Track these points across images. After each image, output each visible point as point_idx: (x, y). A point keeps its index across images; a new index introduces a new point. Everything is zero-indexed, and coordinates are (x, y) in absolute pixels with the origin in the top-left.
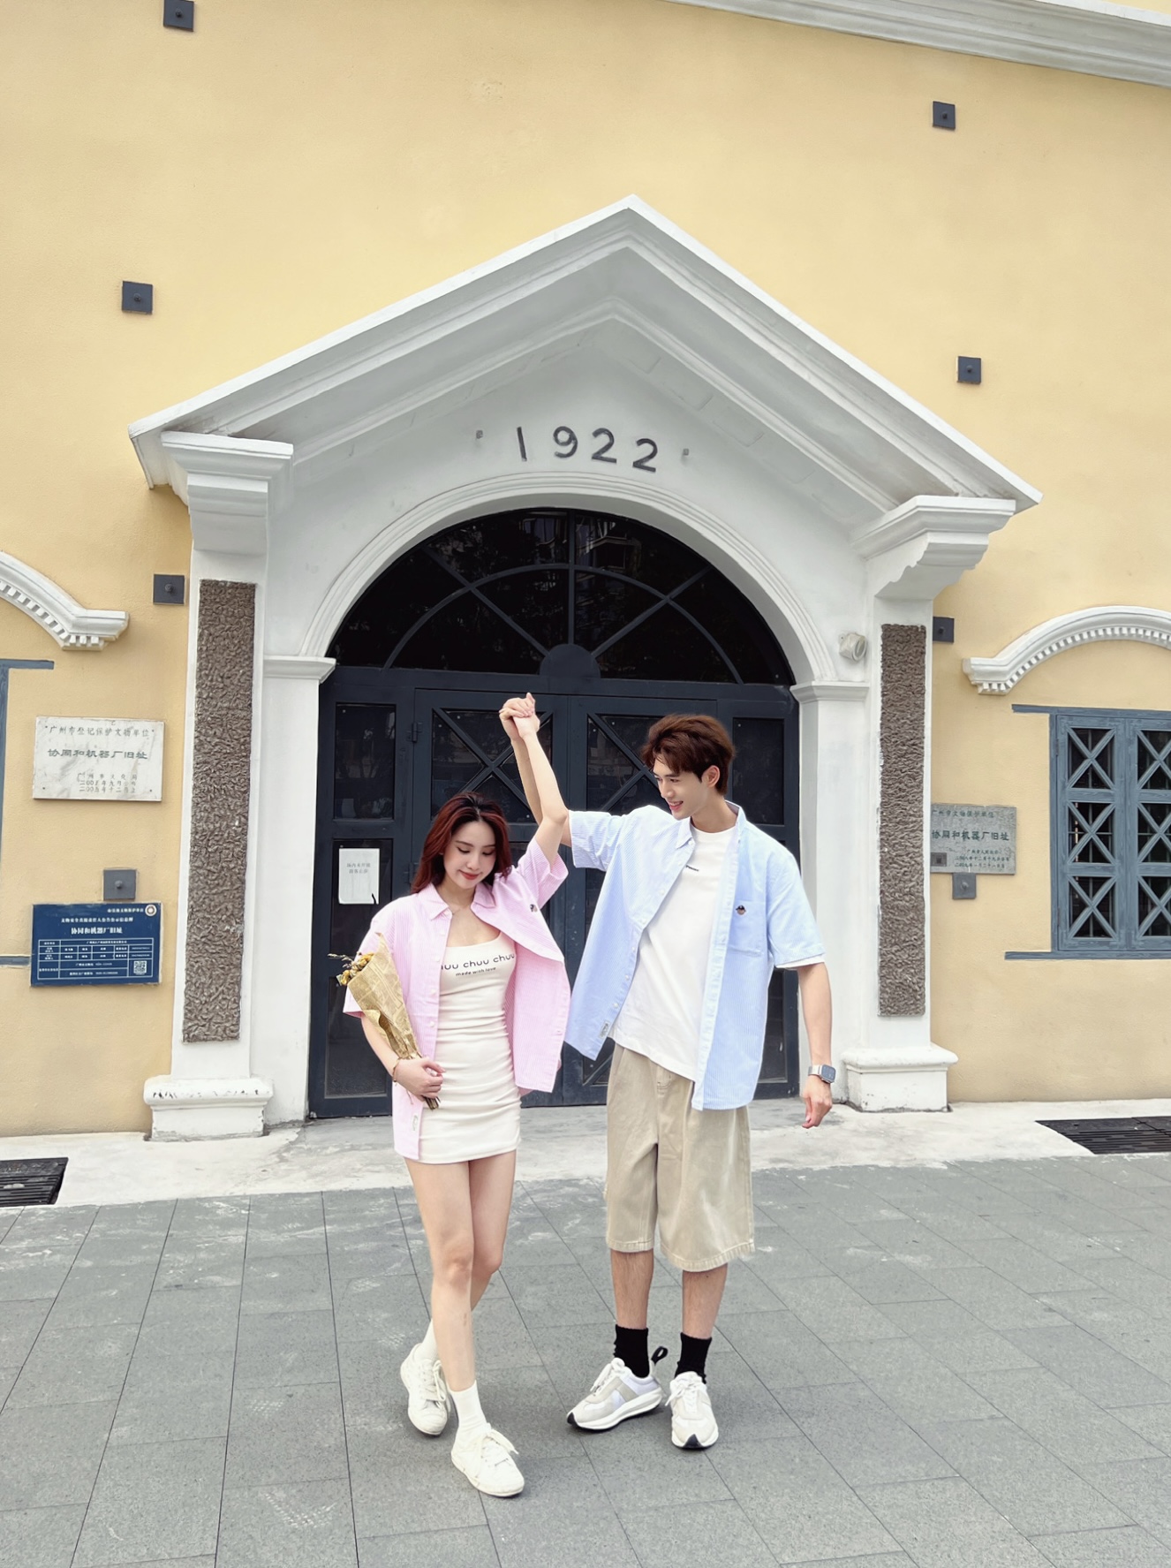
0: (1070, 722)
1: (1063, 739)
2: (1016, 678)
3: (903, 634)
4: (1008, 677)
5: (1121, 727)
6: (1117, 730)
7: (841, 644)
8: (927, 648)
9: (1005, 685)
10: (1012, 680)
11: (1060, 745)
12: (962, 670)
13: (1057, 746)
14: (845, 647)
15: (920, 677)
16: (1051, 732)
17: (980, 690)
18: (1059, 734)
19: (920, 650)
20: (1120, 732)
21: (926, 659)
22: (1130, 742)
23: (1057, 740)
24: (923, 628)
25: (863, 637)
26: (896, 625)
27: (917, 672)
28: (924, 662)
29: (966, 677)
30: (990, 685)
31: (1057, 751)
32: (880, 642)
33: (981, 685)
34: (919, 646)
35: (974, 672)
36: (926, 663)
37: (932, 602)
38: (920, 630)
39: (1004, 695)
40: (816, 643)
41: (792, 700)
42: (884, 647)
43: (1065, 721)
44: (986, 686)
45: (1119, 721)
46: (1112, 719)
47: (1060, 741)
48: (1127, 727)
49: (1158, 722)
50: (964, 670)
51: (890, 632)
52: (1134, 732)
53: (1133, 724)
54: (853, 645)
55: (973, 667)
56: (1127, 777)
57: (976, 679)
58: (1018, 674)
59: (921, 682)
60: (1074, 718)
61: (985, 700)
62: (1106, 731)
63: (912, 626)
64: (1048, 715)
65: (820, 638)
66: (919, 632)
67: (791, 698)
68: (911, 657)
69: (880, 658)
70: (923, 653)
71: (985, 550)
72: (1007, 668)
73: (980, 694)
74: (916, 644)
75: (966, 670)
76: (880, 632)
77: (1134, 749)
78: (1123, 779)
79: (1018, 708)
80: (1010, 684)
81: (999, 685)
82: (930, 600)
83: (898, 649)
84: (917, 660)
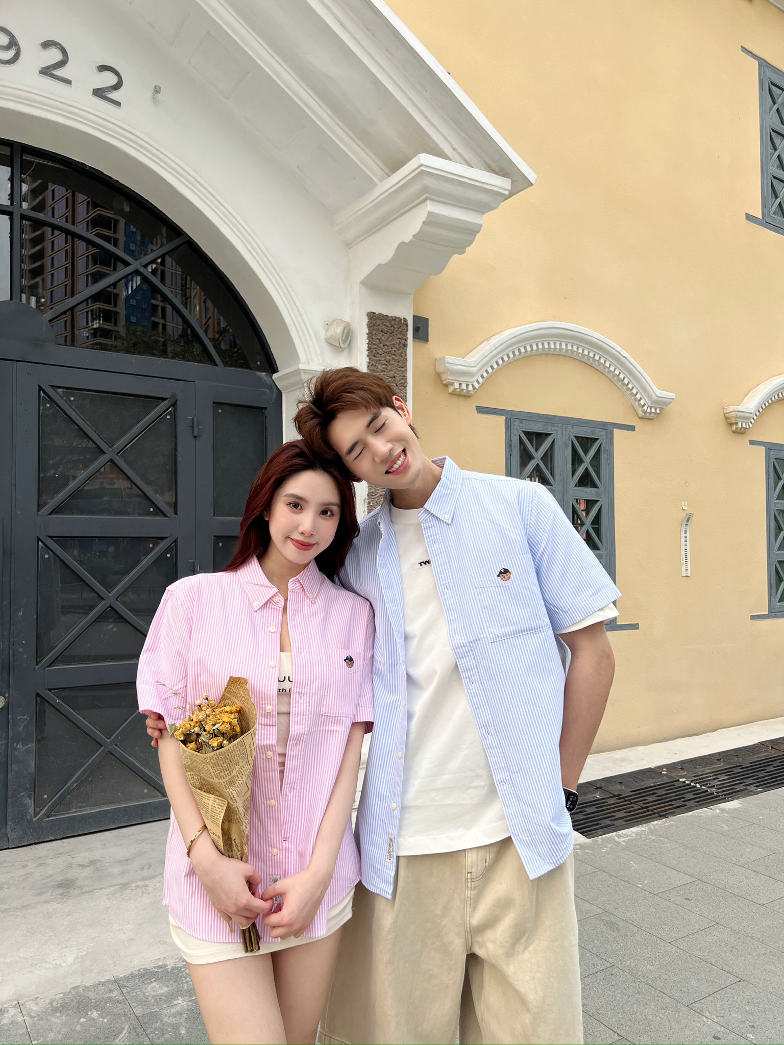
0: (521, 425)
1: (516, 440)
2: (481, 380)
3: (387, 323)
4: (475, 379)
5: (559, 432)
6: (557, 434)
7: (327, 330)
8: (408, 340)
9: (473, 385)
10: (478, 382)
11: (513, 445)
12: (435, 369)
13: (511, 445)
14: (331, 332)
15: (403, 369)
16: (506, 433)
17: (451, 389)
18: (512, 434)
19: (403, 342)
20: (559, 436)
21: (408, 353)
22: (567, 446)
23: (511, 441)
24: (405, 320)
25: (349, 323)
26: (380, 314)
27: (400, 365)
28: (406, 355)
29: (438, 376)
30: (460, 384)
31: (511, 450)
32: (366, 330)
33: (452, 384)
34: (401, 339)
35: (448, 371)
36: (408, 356)
37: (412, 296)
38: (403, 322)
39: (469, 397)
40: (303, 326)
41: (275, 389)
42: (370, 335)
43: (517, 424)
44: (457, 386)
45: (558, 427)
46: (553, 425)
47: (513, 442)
48: (564, 433)
49: (585, 429)
50: (437, 371)
51: (375, 320)
52: (569, 437)
53: (568, 430)
54: (339, 330)
55: (447, 365)
56: (565, 475)
57: (447, 378)
58: (482, 376)
59: (404, 374)
60: (524, 421)
61: (455, 399)
62: (548, 435)
63: (396, 317)
64: (503, 418)
65: (307, 322)
66: (400, 323)
67: (274, 387)
68: (395, 349)
69: (365, 347)
70: (405, 346)
71: (478, 232)
72: (475, 369)
73: (450, 394)
74: (398, 336)
75: (440, 369)
76: (365, 320)
77: (569, 452)
78: (562, 477)
79: (481, 410)
80: (477, 385)
81: (467, 385)
82: (411, 294)
83: (383, 338)
84: (400, 351)
